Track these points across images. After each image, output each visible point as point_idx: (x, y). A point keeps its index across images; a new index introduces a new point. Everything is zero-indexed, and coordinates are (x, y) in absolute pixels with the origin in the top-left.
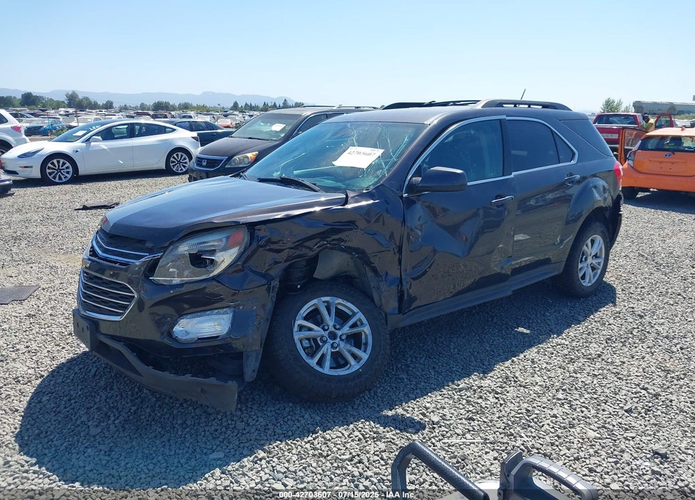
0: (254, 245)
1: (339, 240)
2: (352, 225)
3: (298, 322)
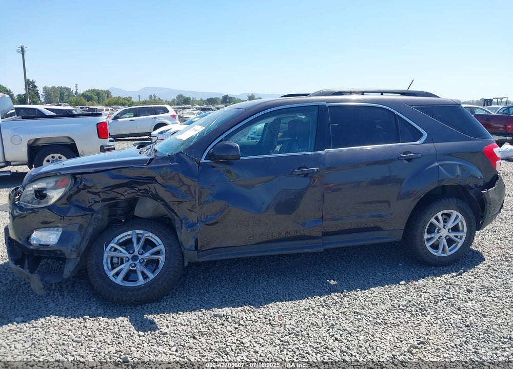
0: (75, 189)
1: (145, 189)
2: (152, 180)
3: (111, 245)
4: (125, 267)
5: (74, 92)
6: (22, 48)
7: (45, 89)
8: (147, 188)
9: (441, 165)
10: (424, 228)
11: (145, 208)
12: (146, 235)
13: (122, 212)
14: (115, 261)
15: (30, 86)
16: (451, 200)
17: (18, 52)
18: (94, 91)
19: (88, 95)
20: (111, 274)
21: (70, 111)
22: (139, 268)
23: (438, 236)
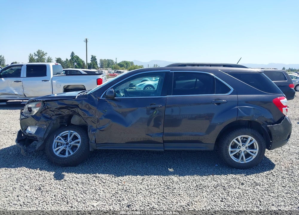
0: (44, 108)
1: (74, 111)
2: (77, 106)
3: (58, 136)
4: (62, 148)
5: (115, 62)
6: (86, 40)
7: (101, 60)
8: (75, 110)
9: (239, 108)
10: (228, 145)
11: (75, 120)
12: (74, 133)
13: (65, 121)
14: (59, 144)
15: (94, 59)
16: (247, 129)
17: (84, 41)
18: (125, 62)
19: (121, 64)
20: (55, 150)
21: (94, 72)
22: (67, 149)
23: (239, 150)
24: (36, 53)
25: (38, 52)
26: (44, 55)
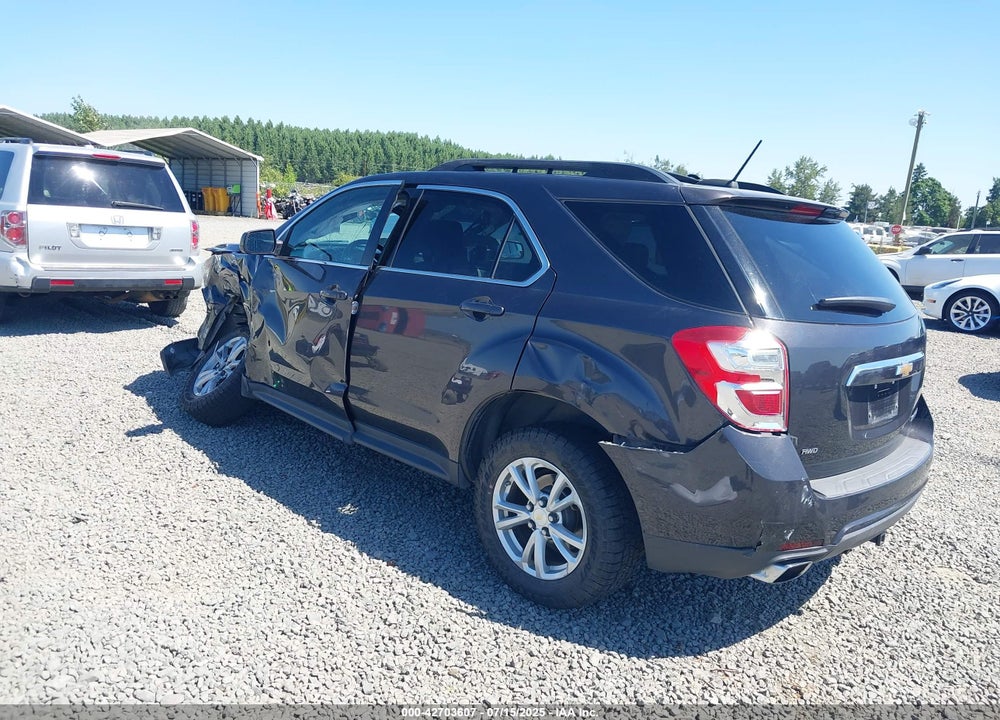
6: (921, 117)
17: (913, 124)
23: (525, 515)
24: (793, 168)
25: (798, 166)
26: (817, 173)
